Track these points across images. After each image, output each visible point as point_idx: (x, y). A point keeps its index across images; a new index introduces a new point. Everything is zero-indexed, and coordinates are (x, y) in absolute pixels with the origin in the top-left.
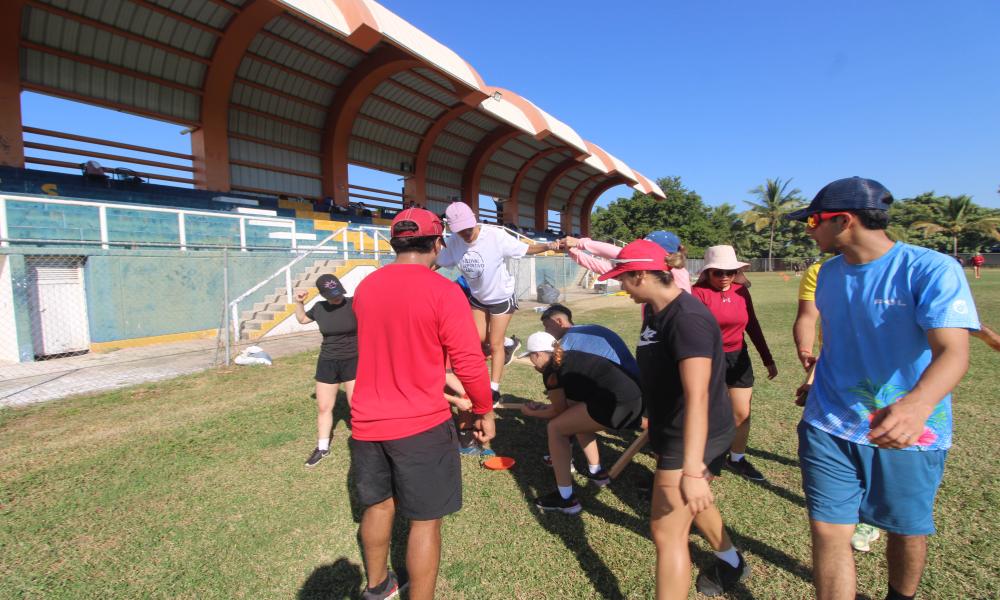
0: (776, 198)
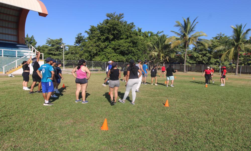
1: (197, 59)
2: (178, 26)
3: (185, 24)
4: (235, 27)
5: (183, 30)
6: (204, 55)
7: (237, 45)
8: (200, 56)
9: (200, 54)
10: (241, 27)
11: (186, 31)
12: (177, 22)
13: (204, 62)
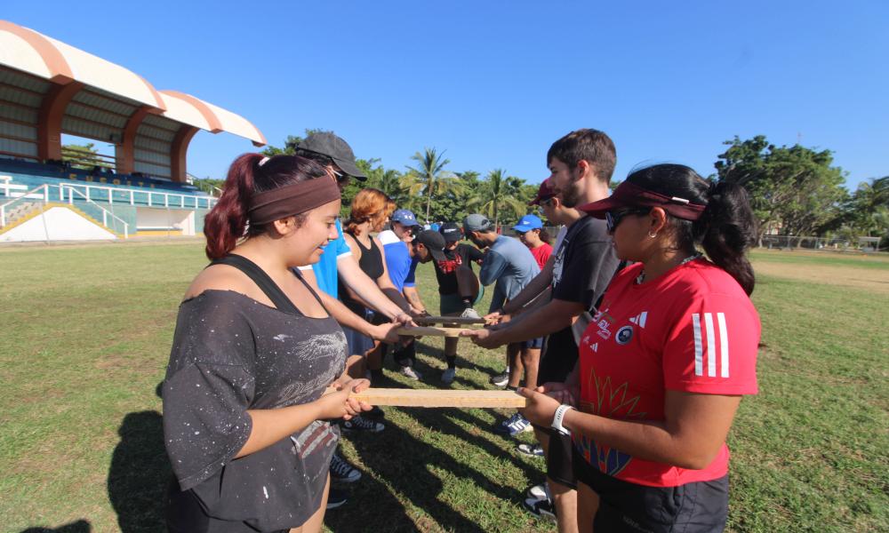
0: (432, 166)
1: (436, 213)
2: (416, 158)
3: (428, 158)
4: (494, 172)
5: (426, 168)
6: (446, 206)
7: (496, 198)
8: (441, 206)
9: (440, 204)
10: (500, 173)
11: (429, 169)
12: (418, 153)
13: (446, 217)
